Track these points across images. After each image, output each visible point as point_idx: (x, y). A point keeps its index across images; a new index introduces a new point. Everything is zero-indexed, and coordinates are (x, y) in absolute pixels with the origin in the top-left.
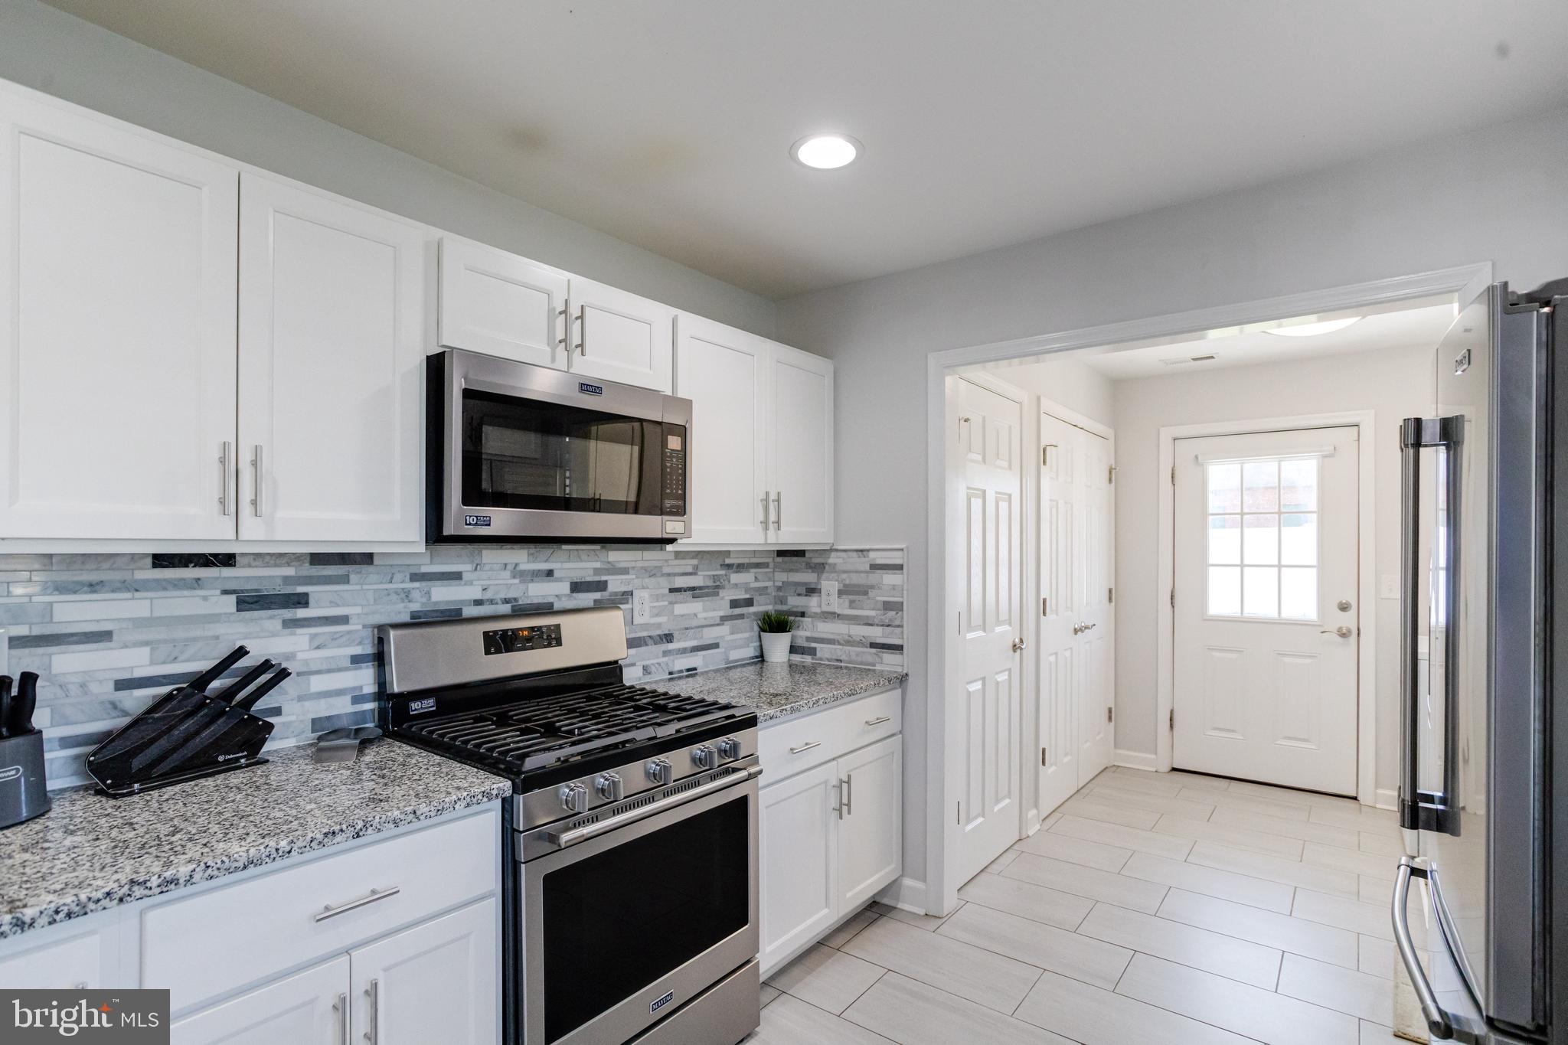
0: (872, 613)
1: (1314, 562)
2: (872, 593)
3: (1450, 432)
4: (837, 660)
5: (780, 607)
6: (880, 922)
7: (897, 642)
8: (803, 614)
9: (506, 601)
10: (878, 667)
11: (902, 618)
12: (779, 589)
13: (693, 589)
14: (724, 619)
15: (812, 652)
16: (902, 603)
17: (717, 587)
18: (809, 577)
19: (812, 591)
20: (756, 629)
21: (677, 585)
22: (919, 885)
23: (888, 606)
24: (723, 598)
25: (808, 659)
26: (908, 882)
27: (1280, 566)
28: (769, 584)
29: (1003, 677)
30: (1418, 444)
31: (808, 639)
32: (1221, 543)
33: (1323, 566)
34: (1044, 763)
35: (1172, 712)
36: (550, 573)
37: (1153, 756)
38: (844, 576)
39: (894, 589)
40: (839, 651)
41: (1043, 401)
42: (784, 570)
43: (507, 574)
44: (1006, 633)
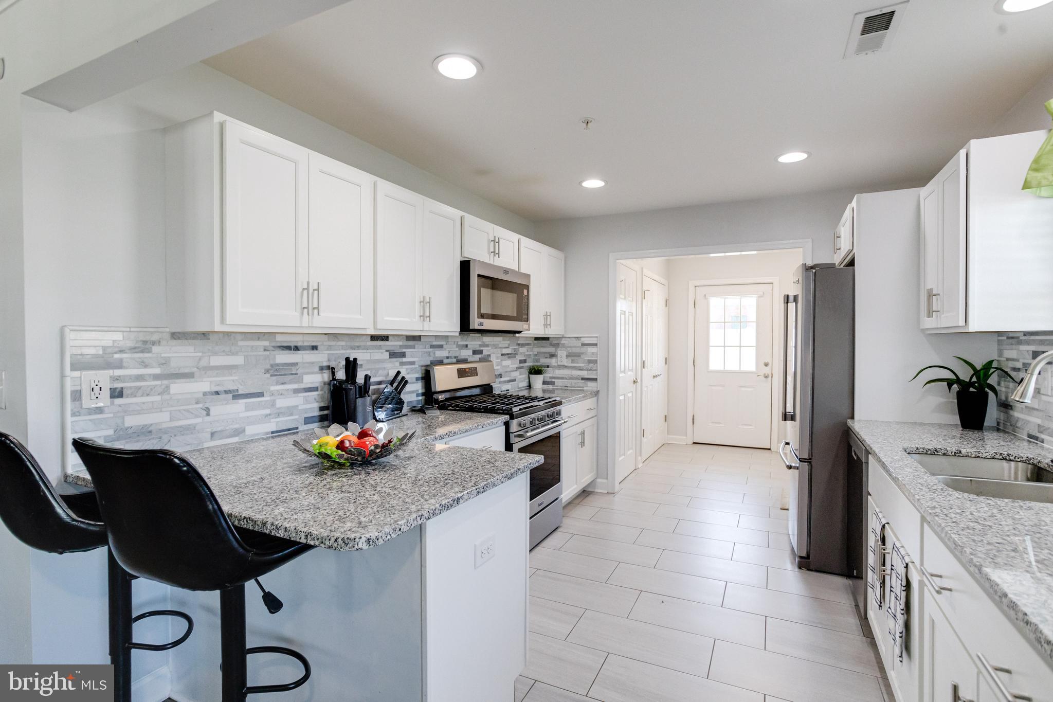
0: (583, 365)
1: (755, 345)
2: (582, 356)
3: (796, 298)
4: (565, 386)
5: (536, 364)
6: (589, 496)
7: (595, 377)
8: (548, 367)
9: (455, 357)
10: (585, 389)
11: (597, 366)
12: (536, 355)
13: (508, 354)
14: (518, 368)
15: (553, 383)
16: (597, 360)
17: (515, 354)
18: (551, 350)
19: (552, 356)
20: (527, 373)
21: (504, 353)
22: (605, 481)
23: (590, 362)
24: (517, 359)
25: (551, 387)
26: (599, 480)
27: (740, 346)
28: (531, 353)
29: (630, 395)
30: (787, 303)
31: (551, 378)
32: (715, 336)
33: (758, 347)
34: (643, 436)
35: (693, 416)
36: (467, 346)
37: (685, 437)
38: (569, 349)
39: (593, 354)
40: (566, 382)
41: (644, 270)
42: (539, 347)
43: (455, 346)
44: (631, 375)
